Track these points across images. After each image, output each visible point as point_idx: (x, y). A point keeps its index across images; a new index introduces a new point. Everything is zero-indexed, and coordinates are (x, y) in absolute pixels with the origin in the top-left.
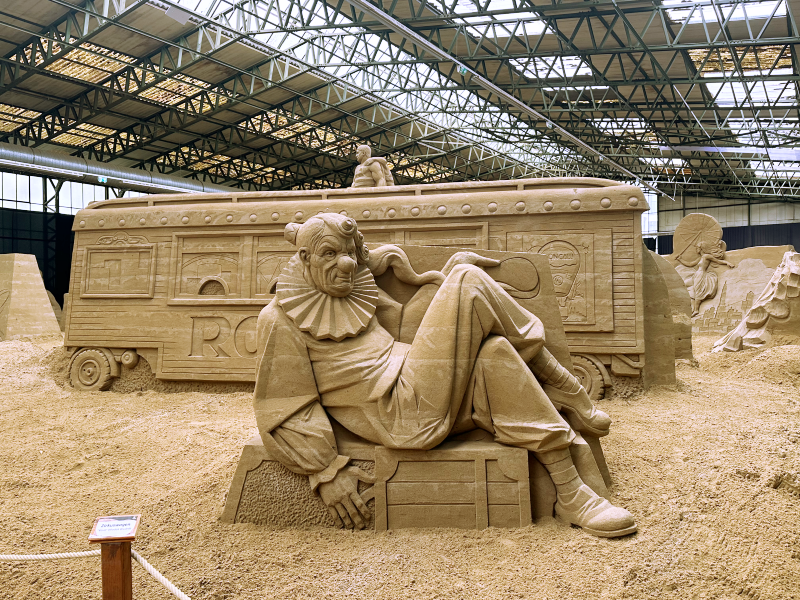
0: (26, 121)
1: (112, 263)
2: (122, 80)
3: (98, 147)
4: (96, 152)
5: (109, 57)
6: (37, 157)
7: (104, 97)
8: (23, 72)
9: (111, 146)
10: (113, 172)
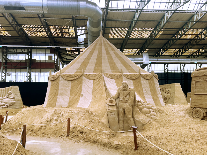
0: (176, 52)
1: (202, 85)
2: (200, 36)
3: (194, 54)
4: (193, 56)
5: (196, 31)
6: (179, 60)
7: (195, 41)
8: (175, 40)
9: (197, 53)
10: (198, 60)
